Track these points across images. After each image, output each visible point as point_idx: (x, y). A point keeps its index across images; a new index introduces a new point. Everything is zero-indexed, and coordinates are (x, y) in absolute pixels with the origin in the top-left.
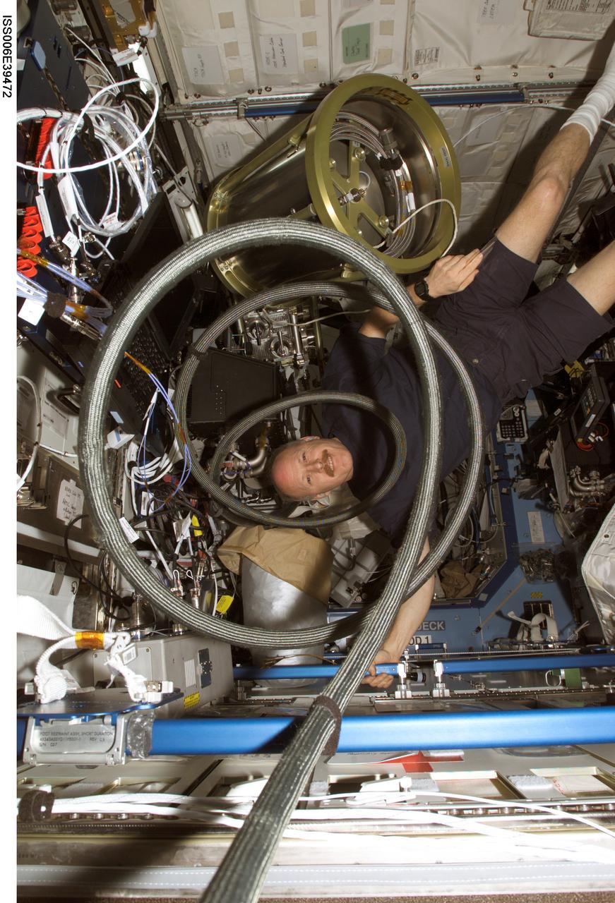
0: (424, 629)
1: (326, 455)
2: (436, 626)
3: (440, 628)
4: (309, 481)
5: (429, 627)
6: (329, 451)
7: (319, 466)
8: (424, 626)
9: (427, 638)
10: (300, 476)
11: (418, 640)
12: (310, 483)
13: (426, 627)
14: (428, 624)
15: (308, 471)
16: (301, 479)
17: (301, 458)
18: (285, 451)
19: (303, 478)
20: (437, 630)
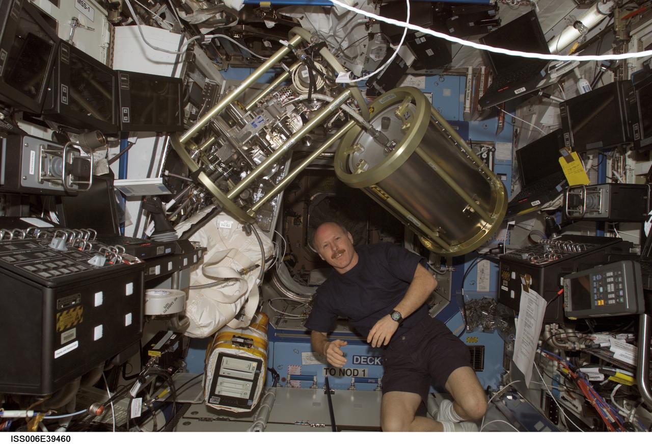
0: (362, 363)
1: (343, 251)
2: (374, 361)
3: (377, 362)
4: (326, 246)
5: (367, 362)
6: (345, 252)
7: (335, 249)
8: (362, 360)
9: (364, 371)
10: (326, 240)
11: (356, 372)
12: (324, 247)
13: (364, 362)
14: (367, 359)
15: (330, 244)
16: (325, 241)
17: (336, 237)
18: (338, 227)
19: (326, 242)
20: (374, 364)
